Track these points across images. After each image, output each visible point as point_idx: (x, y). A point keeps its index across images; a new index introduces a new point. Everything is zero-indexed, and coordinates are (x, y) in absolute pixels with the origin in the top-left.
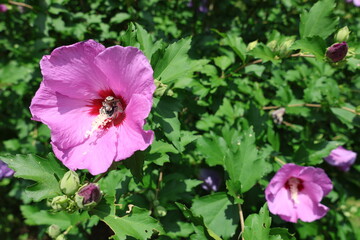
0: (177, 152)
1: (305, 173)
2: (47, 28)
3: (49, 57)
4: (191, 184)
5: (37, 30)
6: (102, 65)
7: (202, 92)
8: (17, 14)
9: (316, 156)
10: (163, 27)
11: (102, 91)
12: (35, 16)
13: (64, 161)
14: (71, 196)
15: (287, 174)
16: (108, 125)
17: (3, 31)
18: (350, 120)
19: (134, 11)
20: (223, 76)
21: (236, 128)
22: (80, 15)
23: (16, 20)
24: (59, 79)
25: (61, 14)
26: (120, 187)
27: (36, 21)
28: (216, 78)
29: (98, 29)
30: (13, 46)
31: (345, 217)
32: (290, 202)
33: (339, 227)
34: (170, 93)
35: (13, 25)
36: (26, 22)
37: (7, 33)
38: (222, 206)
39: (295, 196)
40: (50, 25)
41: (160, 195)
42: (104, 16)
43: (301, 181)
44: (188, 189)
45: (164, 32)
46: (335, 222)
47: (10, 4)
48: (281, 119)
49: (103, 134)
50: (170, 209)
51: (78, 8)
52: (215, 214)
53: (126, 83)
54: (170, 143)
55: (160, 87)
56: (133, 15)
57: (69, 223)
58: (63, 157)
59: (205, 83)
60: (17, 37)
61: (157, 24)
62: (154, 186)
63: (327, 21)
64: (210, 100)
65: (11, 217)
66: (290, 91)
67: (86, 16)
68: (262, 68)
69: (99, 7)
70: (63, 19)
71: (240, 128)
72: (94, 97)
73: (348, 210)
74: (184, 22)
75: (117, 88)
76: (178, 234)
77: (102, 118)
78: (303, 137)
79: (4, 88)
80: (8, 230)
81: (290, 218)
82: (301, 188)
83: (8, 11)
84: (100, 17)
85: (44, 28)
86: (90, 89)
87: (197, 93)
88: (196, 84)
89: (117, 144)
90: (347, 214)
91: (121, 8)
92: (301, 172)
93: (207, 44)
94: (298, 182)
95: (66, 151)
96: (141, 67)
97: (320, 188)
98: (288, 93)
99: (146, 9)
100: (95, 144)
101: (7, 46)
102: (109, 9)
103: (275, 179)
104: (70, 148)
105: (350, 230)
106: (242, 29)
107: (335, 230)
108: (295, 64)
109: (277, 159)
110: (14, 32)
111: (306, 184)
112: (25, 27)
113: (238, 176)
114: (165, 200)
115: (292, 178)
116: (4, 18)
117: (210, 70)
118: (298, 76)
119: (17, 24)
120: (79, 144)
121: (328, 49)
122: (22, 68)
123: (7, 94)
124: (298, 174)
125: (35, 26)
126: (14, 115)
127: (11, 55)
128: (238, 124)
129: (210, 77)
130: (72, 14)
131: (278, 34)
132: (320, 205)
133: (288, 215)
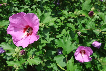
0: (48, 43)
1: (85, 48)
2: (13, 10)
3: (11, 17)
4: (53, 52)
5: (11, 11)
6: (25, 18)
7: (57, 27)
8: (5, 6)
9: (89, 44)
10: (47, 9)
11: (26, 26)
12: (10, 7)
13: (16, 44)
14: (18, 53)
15: (80, 49)
16: (28, 35)
17: (1, 12)
18: (99, 34)
19: (38, 5)
20: (62, 22)
21: (67, 37)
22: (22, 6)
23: (5, 8)
24: (14, 23)
25: (17, 6)
26: (33, 53)
27: (10, 8)
28: (60, 23)
29: (28, 10)
30: (3, 16)
31: (99, 62)
32: (82, 57)
33: (97, 65)
34: (47, 27)
35: (4, 10)
36: (7, 9)
37: (2, 12)
38: (62, 58)
39: (83, 55)
40: (14, 9)
41: (45, 56)
42: (29, 6)
43: (85, 51)
44: (53, 54)
45: (47, 10)
46: (96, 63)
47: (3, 4)
48: (80, 34)
49: (27, 37)
50: (48, 59)
51: (22, 4)
52: (60, 60)
53: (32, 23)
54: (46, 40)
55: (43, 25)
56: (37, 6)
57: (20, 64)
58: (16, 43)
59: (58, 24)
60: (5, 13)
61: (45, 8)
62: (43, 54)
63: (89, 6)
64: (59, 29)
65: (4, 66)
66: (82, 26)
67: (24, 7)
68: (73, 19)
69: (28, 4)
70: (18, 8)
71: (68, 37)
72: (24, 27)
73: (100, 60)
74: (53, 7)
75: (30, 25)
76: (50, 66)
77: (26, 33)
78: (86, 39)
79: (1, 28)
80: (4, 69)
81: (81, 61)
82: (85, 53)
83: (2, 6)
84: (28, 6)
85: (12, 10)
86: (23, 25)
87: (55, 27)
88: (55, 24)
89: (30, 40)
90: (99, 61)
91: (34, 4)
92: (84, 48)
93: (59, 13)
94: (84, 51)
95: (17, 42)
96: (36, 19)
97: (89, 53)
98: (81, 27)
99: (42, 4)
100: (24, 40)
101: (2, 16)
102: (30, 4)
103: (77, 50)
104: (18, 41)
105: (101, 66)
106: (69, 9)
107: (96, 66)
108: (84, 18)
109: (78, 45)
110: (4, 12)
111: (86, 52)
112: (7, 10)
113: (66, 50)
114: (46, 57)
115: (82, 50)
116: (1, 8)
117: (58, 21)
118: (85, 22)
119: (5, 9)
120: (20, 40)
121: (89, 13)
122: (6, 22)
123: (2, 29)
124: (83, 49)
125: (10, 10)
126: (5, 36)
127: (3, 18)
128: (67, 36)
129: (59, 22)
130: (20, 6)
131: (77, 10)
132: (89, 57)
133: (81, 60)
